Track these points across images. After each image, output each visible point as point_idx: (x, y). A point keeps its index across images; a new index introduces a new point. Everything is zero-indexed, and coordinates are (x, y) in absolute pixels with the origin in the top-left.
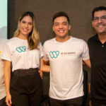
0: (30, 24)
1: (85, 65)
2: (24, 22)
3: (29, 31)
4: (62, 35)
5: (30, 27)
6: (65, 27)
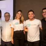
0: (20, 14)
1: (40, 29)
2: (18, 14)
3: (20, 17)
4: (31, 18)
5: (20, 15)
6: (32, 15)
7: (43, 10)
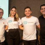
2: (12, 11)
7: (41, 7)
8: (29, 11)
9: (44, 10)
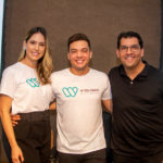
8: (83, 50)
9: (129, 52)
